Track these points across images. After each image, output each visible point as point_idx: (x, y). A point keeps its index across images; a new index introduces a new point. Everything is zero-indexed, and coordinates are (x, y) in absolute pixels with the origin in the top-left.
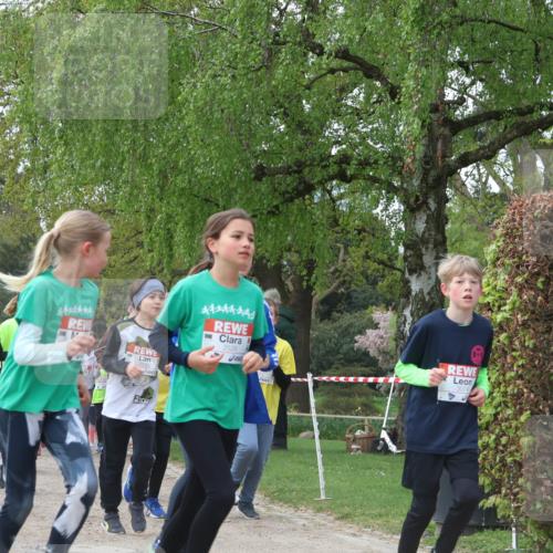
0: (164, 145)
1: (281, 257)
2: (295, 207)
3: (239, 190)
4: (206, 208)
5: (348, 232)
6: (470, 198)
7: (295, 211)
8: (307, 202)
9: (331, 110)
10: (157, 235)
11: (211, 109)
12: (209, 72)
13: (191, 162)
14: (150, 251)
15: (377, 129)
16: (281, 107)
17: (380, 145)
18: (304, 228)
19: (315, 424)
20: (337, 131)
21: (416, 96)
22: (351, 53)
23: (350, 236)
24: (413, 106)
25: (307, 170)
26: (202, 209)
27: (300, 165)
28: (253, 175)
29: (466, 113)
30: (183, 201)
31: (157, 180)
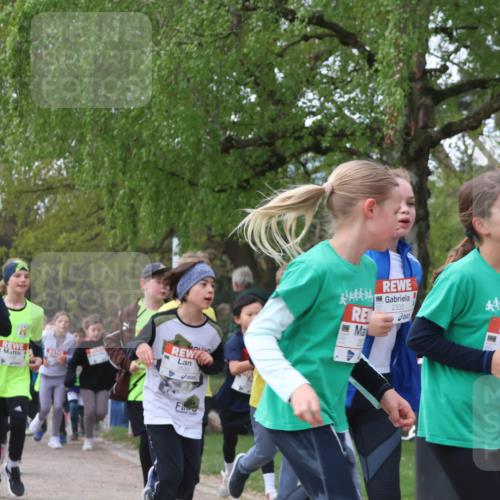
2: (267, 180)
3: (206, 163)
4: (171, 183)
6: (454, 171)
8: (281, 175)
9: (304, 79)
10: (120, 211)
11: (176, 78)
12: (174, 40)
13: (155, 134)
14: (113, 228)
15: (354, 99)
16: (251, 76)
17: (357, 115)
20: (310, 101)
21: (397, 64)
22: (326, 19)
24: (393, 75)
25: (280, 142)
26: (168, 184)
27: (271, 139)
28: (219, 148)
29: (450, 81)
30: (146, 174)
31: (118, 154)
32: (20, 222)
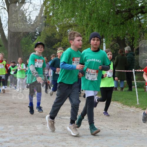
0: (90, 5)
1: (125, 37)
2: (128, 22)
3: (111, 17)
4: (103, 23)
5: (144, 29)
7: (129, 23)
8: (132, 20)
10: (89, 31)
18: (131, 28)
19: (135, 84)
23: (144, 30)
25: (132, 11)
27: (130, 10)
28: (115, 13)
30: (96, 21)
31: (89, 15)
32: (63, 35)
